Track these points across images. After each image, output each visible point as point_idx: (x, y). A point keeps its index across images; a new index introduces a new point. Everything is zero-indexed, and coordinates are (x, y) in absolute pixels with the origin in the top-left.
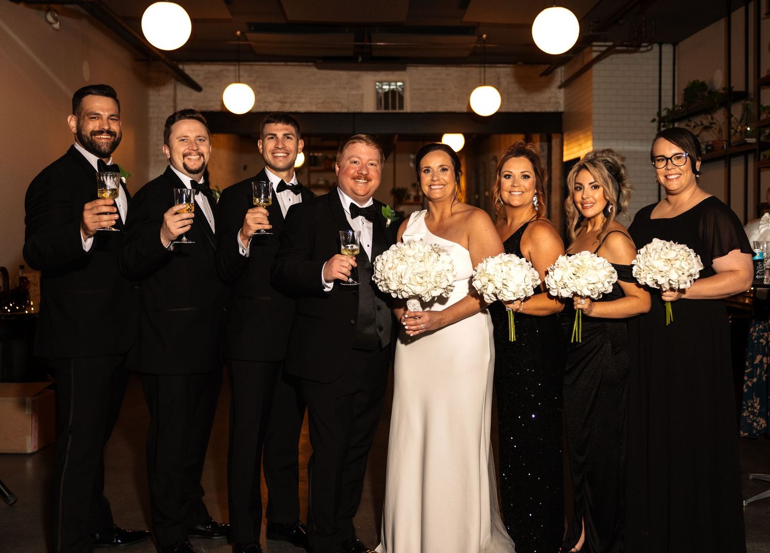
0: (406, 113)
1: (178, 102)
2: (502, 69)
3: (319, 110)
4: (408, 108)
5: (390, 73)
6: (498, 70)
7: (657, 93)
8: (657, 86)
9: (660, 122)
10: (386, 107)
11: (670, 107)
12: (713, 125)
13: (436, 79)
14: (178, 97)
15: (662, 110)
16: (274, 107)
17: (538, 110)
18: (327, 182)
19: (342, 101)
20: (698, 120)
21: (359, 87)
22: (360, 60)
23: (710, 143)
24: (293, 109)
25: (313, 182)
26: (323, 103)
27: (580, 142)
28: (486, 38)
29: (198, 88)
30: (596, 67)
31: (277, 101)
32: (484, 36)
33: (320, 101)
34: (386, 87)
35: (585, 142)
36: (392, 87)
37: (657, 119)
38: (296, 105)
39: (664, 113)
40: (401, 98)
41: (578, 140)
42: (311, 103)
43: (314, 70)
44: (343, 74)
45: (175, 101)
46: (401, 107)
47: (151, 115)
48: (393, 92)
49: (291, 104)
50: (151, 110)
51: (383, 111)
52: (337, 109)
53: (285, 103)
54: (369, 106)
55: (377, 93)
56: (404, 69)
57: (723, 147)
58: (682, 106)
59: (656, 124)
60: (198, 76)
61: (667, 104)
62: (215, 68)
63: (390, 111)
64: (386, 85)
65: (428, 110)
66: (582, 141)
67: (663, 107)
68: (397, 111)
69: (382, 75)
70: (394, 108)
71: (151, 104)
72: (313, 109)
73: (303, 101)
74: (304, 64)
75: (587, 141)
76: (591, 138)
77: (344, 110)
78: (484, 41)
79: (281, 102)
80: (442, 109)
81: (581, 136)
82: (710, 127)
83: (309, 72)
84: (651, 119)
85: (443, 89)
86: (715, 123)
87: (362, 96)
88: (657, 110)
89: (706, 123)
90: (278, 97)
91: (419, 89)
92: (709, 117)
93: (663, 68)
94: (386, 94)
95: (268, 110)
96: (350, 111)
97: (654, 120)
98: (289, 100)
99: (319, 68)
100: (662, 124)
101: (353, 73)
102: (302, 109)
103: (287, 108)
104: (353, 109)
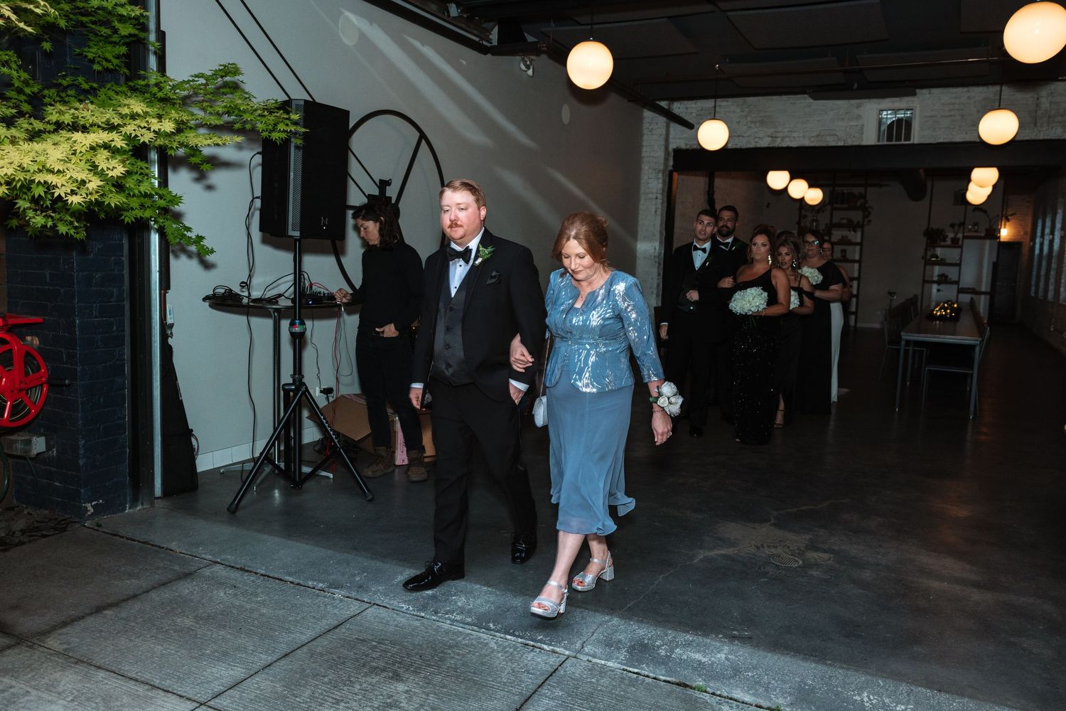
0: (914, 145)
1: (671, 140)
3: (812, 145)
4: (916, 138)
5: (897, 99)
10: (890, 139)
13: (954, 104)
14: (671, 136)
16: (765, 143)
19: (837, 133)
21: (859, 117)
24: (784, 145)
26: (818, 136)
29: (688, 126)
31: (769, 136)
33: (815, 134)
36: (899, 116)
38: (787, 139)
40: (909, 130)
42: (804, 137)
43: (811, 101)
44: (842, 104)
45: (667, 139)
46: (908, 137)
47: (644, 154)
48: (899, 121)
49: (783, 138)
50: (644, 149)
51: (885, 143)
52: (832, 142)
53: (777, 137)
54: (870, 138)
55: (880, 122)
56: (914, 94)
60: (691, 113)
63: (894, 143)
64: (891, 114)
65: (941, 140)
68: (903, 142)
69: (887, 102)
70: (898, 139)
71: (644, 144)
72: (806, 143)
73: (794, 134)
74: (799, 96)
77: (841, 144)
79: (772, 137)
80: (959, 137)
83: (803, 103)
85: (963, 116)
87: (862, 127)
90: (770, 131)
91: (931, 117)
94: (891, 124)
95: (758, 146)
96: (846, 145)
98: (779, 135)
99: (815, 98)
101: (854, 102)
102: (794, 144)
103: (778, 143)
104: (850, 142)
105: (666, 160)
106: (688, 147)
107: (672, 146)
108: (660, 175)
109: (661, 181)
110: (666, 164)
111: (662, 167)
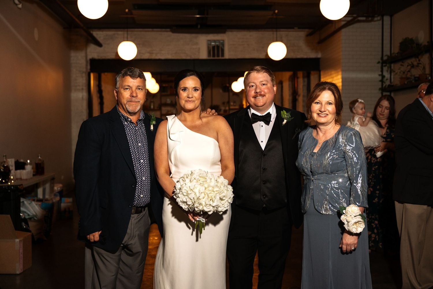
0: (226, 59)
1: (88, 54)
2: (284, 32)
3: (173, 58)
4: (227, 55)
5: (216, 35)
6: (281, 33)
7: (381, 45)
8: (381, 41)
9: (382, 63)
10: (214, 56)
11: (389, 54)
12: (420, 65)
13: (243, 38)
14: (88, 51)
15: (384, 56)
16: (146, 56)
17: (305, 57)
18: (172, 101)
19: (187, 52)
20: (409, 61)
21: (197, 44)
22: (199, 27)
23: (418, 76)
24: (158, 58)
25: (163, 102)
26: (176, 53)
27: (332, 76)
28: (278, 12)
29: (99, 45)
30: (343, 30)
31: (148, 53)
32: (276, 11)
33: (174, 52)
34: (213, 44)
35: (336, 76)
36: (217, 44)
37: (381, 61)
38: (159, 55)
39: (385, 58)
40: (223, 51)
41: (331, 75)
42: (168, 54)
43: (170, 33)
44: (188, 36)
45: (86, 53)
46: (223, 55)
47: (72, 61)
48: (218, 47)
49: (156, 54)
51: (212, 58)
52: (184, 58)
53: (153, 53)
54: (203, 55)
55: (208, 48)
56: (224, 32)
57: (427, 78)
58: (398, 53)
59: (380, 65)
60: (101, 37)
61: (387, 52)
62: (110, 33)
63: (216, 58)
64: (213, 42)
65: (239, 57)
66: (334, 75)
67: (384, 54)
68: (220, 58)
69: (211, 37)
70: (218, 56)
72: (169, 57)
74: (164, 30)
75: (338, 75)
76: (340, 73)
77: (188, 58)
78: (276, 14)
79: (150, 53)
80: (247, 56)
81: (333, 72)
82: (417, 66)
83: (166, 35)
84: (377, 61)
85: (248, 45)
86: (421, 64)
87: (199, 49)
88: (380, 56)
89: (415, 63)
90: (148, 50)
91: (234, 45)
92: (417, 59)
93: (384, 31)
94: (214, 47)
96: (192, 58)
97: (379, 63)
98: (155, 52)
99: (174, 31)
100: (384, 65)
101: (194, 35)
102: (163, 57)
103: (154, 57)
104: (194, 57)
105: (87, 65)
106: (99, 58)
107: (90, 57)
108: (84, 75)
109: (84, 78)
110: (86, 68)
111: (84, 70)
